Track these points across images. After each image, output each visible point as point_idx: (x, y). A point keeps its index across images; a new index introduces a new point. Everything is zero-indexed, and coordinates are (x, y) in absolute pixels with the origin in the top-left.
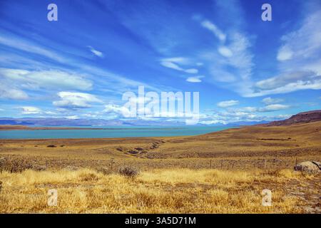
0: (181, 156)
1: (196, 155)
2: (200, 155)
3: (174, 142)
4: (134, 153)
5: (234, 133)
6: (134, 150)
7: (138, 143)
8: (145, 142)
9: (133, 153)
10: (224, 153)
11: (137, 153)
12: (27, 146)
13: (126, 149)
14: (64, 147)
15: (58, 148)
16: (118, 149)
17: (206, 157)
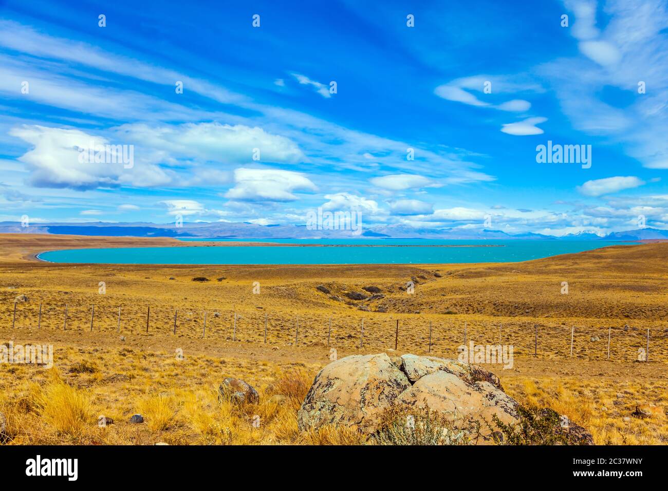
0: (452, 309)
1: (490, 309)
2: (500, 308)
3: (462, 276)
4: (359, 297)
5: (618, 257)
6: (360, 290)
7: (380, 276)
8: (396, 276)
9: (354, 297)
10: (557, 306)
11: (363, 298)
12: (157, 279)
13: (340, 289)
14: (224, 282)
15: (213, 282)
16: (320, 289)
17: (512, 314)
